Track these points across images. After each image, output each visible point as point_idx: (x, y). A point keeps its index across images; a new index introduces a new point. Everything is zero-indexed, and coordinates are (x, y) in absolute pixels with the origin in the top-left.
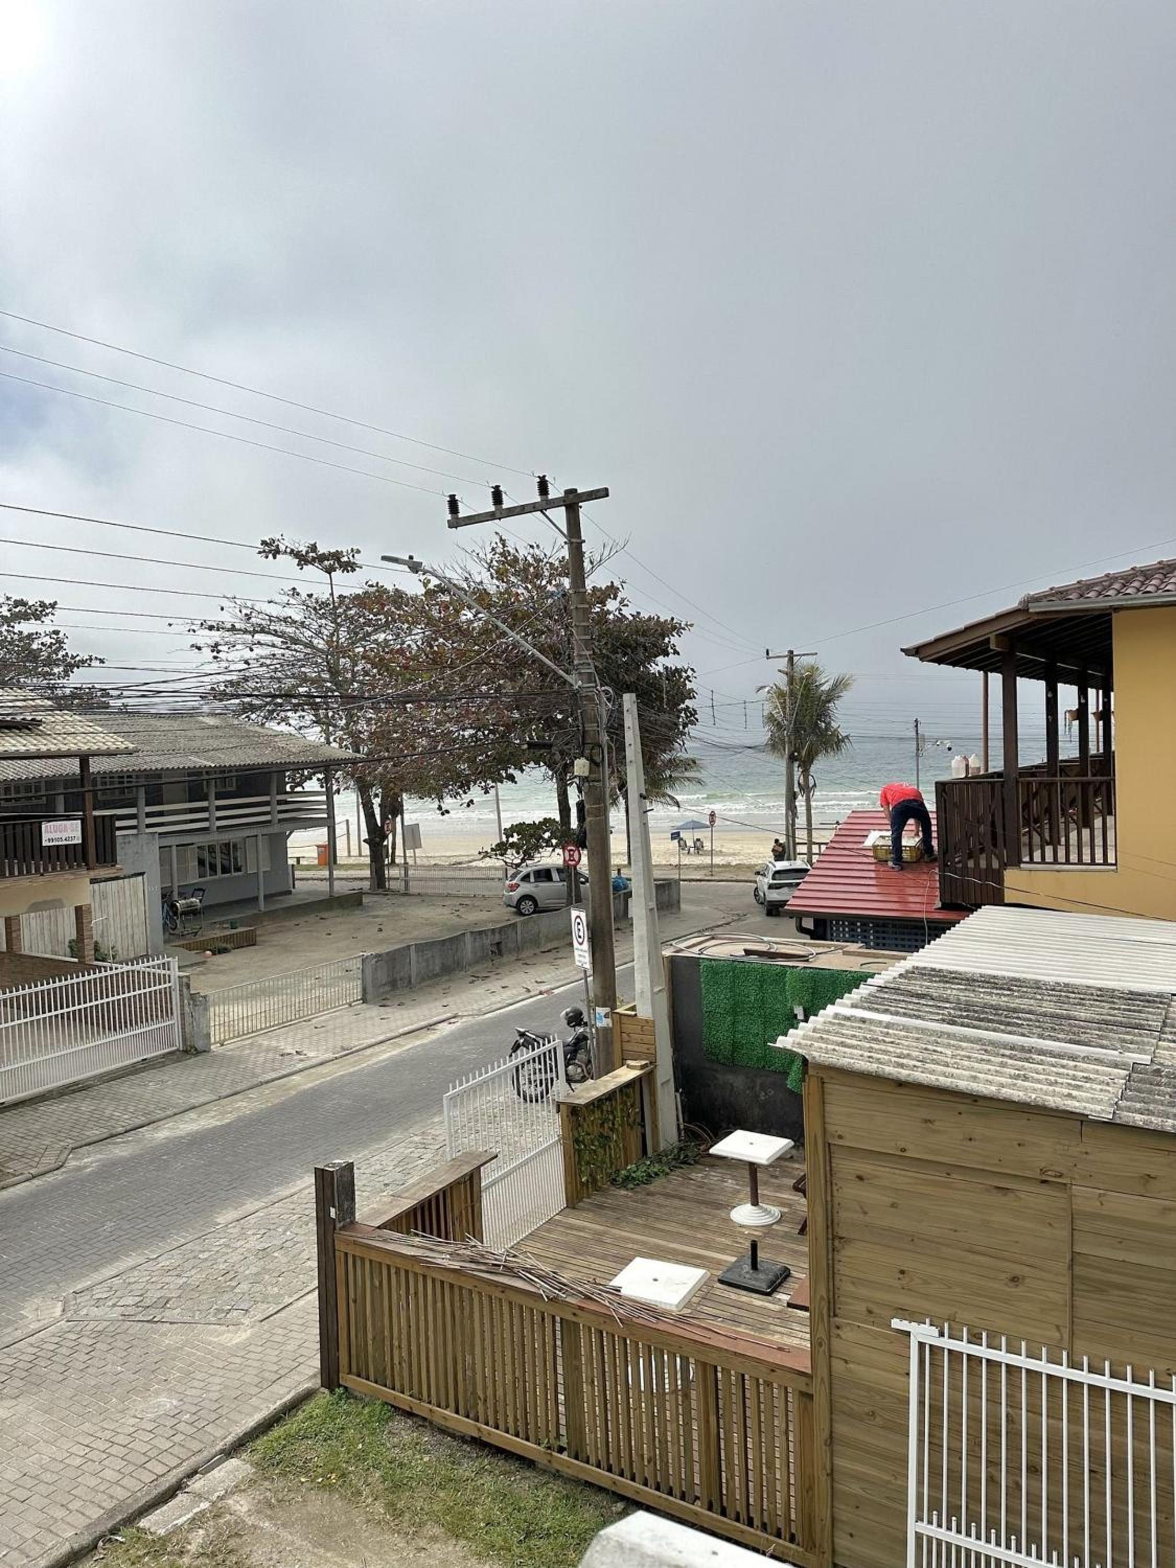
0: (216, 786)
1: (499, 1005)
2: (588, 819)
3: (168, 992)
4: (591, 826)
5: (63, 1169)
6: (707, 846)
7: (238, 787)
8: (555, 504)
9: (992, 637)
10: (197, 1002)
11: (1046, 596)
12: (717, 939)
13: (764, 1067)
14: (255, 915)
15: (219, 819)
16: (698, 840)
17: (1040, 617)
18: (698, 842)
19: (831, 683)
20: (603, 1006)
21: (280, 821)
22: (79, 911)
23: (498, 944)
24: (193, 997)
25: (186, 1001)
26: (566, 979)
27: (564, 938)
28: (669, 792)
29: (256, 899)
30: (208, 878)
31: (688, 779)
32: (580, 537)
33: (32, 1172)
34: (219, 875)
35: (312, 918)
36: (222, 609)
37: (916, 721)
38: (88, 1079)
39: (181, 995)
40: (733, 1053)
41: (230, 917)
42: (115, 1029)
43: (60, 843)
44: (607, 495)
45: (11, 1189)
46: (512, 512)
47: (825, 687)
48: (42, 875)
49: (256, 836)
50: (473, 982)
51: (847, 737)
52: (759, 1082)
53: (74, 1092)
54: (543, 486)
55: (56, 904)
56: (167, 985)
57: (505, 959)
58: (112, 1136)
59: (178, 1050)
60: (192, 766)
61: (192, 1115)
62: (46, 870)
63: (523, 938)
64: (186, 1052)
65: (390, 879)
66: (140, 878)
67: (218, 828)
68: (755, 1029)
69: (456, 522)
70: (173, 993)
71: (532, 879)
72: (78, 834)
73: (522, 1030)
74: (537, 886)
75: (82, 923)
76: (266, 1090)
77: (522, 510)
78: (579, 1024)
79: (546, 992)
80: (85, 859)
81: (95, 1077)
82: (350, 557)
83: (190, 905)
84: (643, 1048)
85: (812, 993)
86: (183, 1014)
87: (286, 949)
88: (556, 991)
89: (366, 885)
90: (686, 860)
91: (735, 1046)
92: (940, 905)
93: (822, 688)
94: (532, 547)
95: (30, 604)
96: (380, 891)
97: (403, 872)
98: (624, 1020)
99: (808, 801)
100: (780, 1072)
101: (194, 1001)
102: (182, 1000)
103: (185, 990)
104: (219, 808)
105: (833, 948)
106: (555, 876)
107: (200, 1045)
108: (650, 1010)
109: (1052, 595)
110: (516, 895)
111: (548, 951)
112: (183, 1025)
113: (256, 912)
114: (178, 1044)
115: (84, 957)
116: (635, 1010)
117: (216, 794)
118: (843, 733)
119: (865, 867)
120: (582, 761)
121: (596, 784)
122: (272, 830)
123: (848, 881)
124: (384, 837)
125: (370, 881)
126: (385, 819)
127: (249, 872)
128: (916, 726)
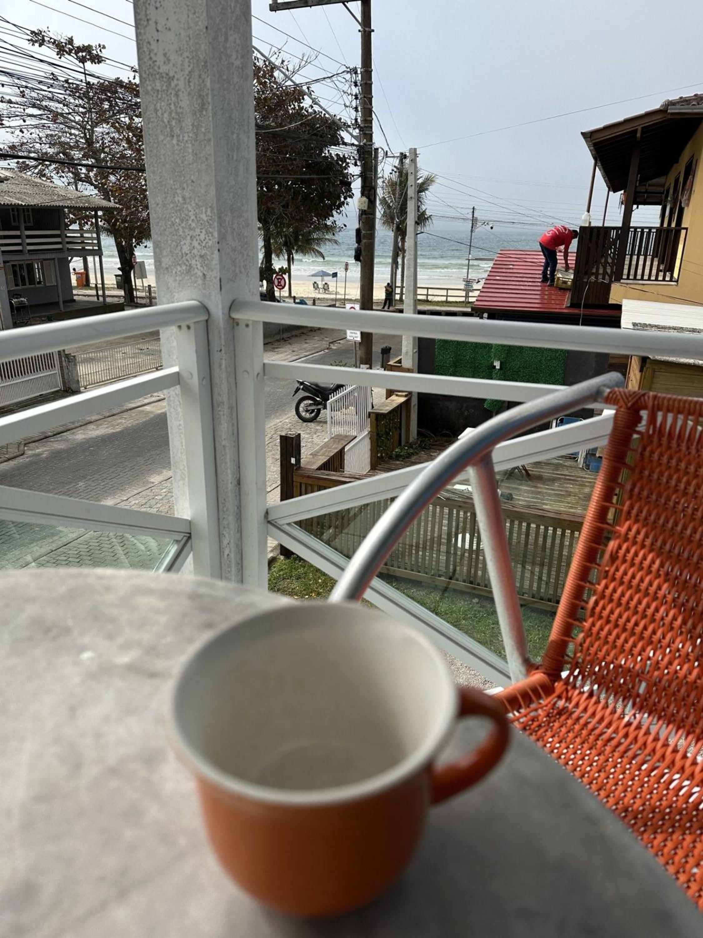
0: (25, 222)
2: (364, 241)
4: (365, 246)
5: (26, 455)
6: (332, 288)
7: (34, 223)
9: (640, 129)
10: (69, 361)
11: (678, 102)
14: (58, 314)
15: (29, 244)
17: (672, 117)
18: (326, 285)
19: (424, 177)
20: (366, 364)
21: (67, 249)
24: (67, 357)
25: (64, 360)
27: (274, 336)
28: (316, 246)
29: (57, 303)
30: (20, 287)
31: (329, 240)
32: (370, 27)
34: (28, 286)
37: (474, 208)
38: (9, 406)
39: (60, 355)
42: (9, 378)
47: (420, 181)
49: (54, 259)
51: (430, 216)
52: (465, 405)
58: (46, 437)
59: (60, 390)
60: (9, 203)
61: (91, 426)
64: (66, 391)
65: (137, 297)
67: (29, 251)
73: (301, 381)
76: (133, 413)
81: (13, 404)
82: (98, 51)
83: (21, 303)
85: (506, 355)
86: (61, 367)
89: (122, 300)
90: (320, 296)
92: (569, 305)
96: (132, 304)
97: (148, 294)
101: (68, 359)
102: (60, 359)
104: (28, 237)
107: (74, 387)
108: (411, 363)
109: (682, 102)
112: (62, 374)
113: (58, 311)
114: (61, 386)
116: (400, 363)
117: (25, 227)
118: (428, 213)
119: (517, 283)
120: (364, 199)
121: (370, 216)
122: (60, 256)
123: (508, 291)
124: (132, 267)
125: (124, 297)
126: (132, 254)
127: (47, 285)
128: (473, 212)
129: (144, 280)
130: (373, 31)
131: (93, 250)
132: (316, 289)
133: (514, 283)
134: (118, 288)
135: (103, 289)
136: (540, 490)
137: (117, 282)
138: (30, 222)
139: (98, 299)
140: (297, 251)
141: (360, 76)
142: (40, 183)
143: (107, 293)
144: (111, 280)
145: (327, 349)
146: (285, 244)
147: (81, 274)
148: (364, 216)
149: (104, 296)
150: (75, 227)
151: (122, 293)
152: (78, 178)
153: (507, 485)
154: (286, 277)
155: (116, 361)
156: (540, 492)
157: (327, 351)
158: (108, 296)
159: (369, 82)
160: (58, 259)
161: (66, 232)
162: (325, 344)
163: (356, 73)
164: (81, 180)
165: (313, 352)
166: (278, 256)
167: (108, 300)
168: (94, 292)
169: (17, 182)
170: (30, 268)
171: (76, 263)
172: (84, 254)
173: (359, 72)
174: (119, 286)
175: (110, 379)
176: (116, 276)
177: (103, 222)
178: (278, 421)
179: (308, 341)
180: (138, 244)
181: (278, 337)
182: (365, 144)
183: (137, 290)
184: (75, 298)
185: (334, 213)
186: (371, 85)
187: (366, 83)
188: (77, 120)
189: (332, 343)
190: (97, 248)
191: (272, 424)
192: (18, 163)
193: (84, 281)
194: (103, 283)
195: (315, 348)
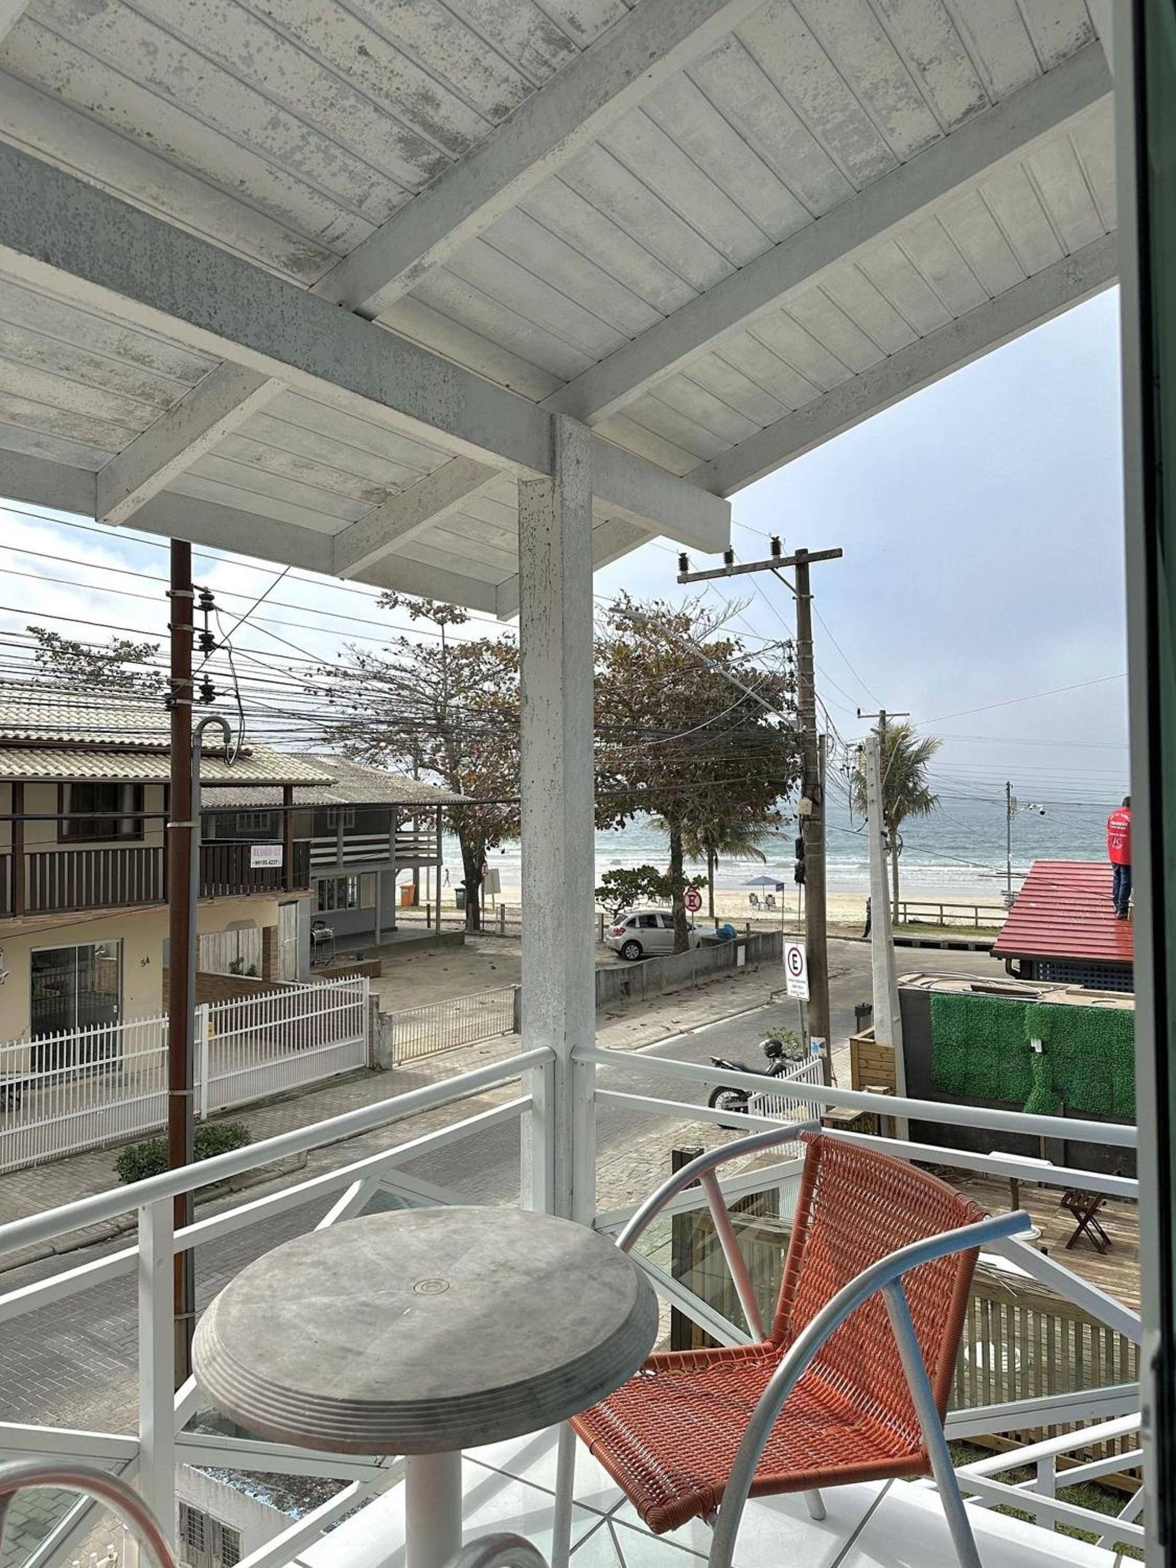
0: (345, 825)
1: (646, 1042)
2: (808, 856)
3: (358, 1011)
4: (810, 862)
5: (307, 1169)
6: (778, 904)
7: (356, 824)
8: (786, 562)
10: (382, 1022)
12: (928, 976)
13: (996, 1098)
14: (372, 948)
15: (346, 854)
16: (770, 896)
18: (770, 898)
19: (920, 743)
20: (819, 1036)
21: (397, 858)
22: (268, 934)
23: (626, 984)
24: (381, 1016)
25: (375, 1020)
26: (699, 1020)
27: (682, 982)
28: (752, 843)
29: (373, 933)
30: (326, 911)
32: (808, 593)
33: (282, 1169)
34: (336, 910)
35: (421, 954)
36: (340, 655)
37: (1008, 784)
38: (292, 1090)
39: (371, 1014)
40: (964, 1084)
41: (356, 949)
43: (265, 866)
44: (841, 555)
45: (268, 1184)
46: (743, 569)
47: (915, 748)
48: (248, 895)
49: (376, 872)
50: (610, 1019)
51: (935, 797)
53: (283, 1101)
54: (776, 546)
55: (249, 924)
56: (360, 1003)
57: (633, 998)
58: (338, 1141)
59: (365, 1067)
62: (252, 891)
63: (648, 979)
64: (372, 1069)
65: (483, 922)
66: (293, 906)
67: (345, 862)
68: (989, 1061)
69: (684, 579)
70: (364, 1012)
71: (638, 925)
72: (280, 858)
73: (718, 1059)
74: (642, 932)
75: (269, 943)
77: (754, 567)
78: (777, 1056)
79: (686, 1031)
80: (284, 883)
82: (463, 609)
83: (325, 935)
84: (882, 1075)
85: (1051, 1028)
86: (371, 1032)
87: (410, 981)
88: (696, 1031)
89: (462, 926)
90: (760, 915)
91: (967, 1077)
93: (911, 749)
94: (657, 603)
95: (135, 645)
96: (477, 932)
97: (499, 916)
98: (862, 1046)
99: (895, 859)
100: (1013, 1103)
101: (382, 1020)
102: (371, 1018)
103: (375, 1009)
104: (347, 844)
105: (1052, 989)
106: (660, 922)
107: (384, 1062)
108: (890, 1038)
110: (621, 939)
111: (670, 994)
112: (371, 1043)
113: (373, 946)
114: (365, 1061)
115: (269, 976)
116: (873, 1038)
117: (345, 830)
118: (931, 793)
119: (1066, 914)
120: (807, 801)
121: (817, 822)
122: (385, 867)
123: (1052, 926)
124: (480, 879)
125: (465, 921)
126: (482, 861)
127: (362, 907)
128: (1008, 789)
129: (495, 895)
130: (812, 597)
131: (429, 858)
132: (754, 905)
133: (1060, 914)
134: (458, 907)
135: (438, 909)
136: (1127, 1271)
137: (457, 899)
138: (351, 824)
139: (429, 926)
140: (722, 851)
141: (796, 649)
142: (371, 773)
143: (443, 915)
144: (449, 895)
145: (768, 1003)
146: (706, 840)
147: (408, 888)
148: (807, 823)
149: (438, 920)
150: (408, 827)
151: (463, 915)
152: (419, 763)
153: (1068, 1258)
154: (704, 892)
155: (446, 1021)
156: (1126, 1275)
157: (766, 1007)
158: (443, 920)
159: (807, 656)
160: (383, 872)
161: (396, 835)
162: (764, 995)
163: (791, 646)
164: (423, 766)
165: (745, 1008)
166: (694, 858)
167: (444, 926)
168: (424, 915)
169: (341, 773)
170: (343, 883)
171: (404, 877)
172: (416, 863)
173: (794, 644)
174: (460, 906)
175: (436, 1051)
176: (457, 890)
177: (447, 818)
178: (681, 1125)
179: (736, 990)
180: (493, 846)
181: (689, 983)
182: (804, 731)
183: (484, 910)
184: (398, 924)
185: (779, 799)
186: (811, 660)
187: (804, 658)
188: (427, 693)
189: (776, 993)
190: (435, 855)
191: (670, 1131)
192: (345, 746)
193: (412, 898)
194: (438, 900)
195: (749, 1001)
